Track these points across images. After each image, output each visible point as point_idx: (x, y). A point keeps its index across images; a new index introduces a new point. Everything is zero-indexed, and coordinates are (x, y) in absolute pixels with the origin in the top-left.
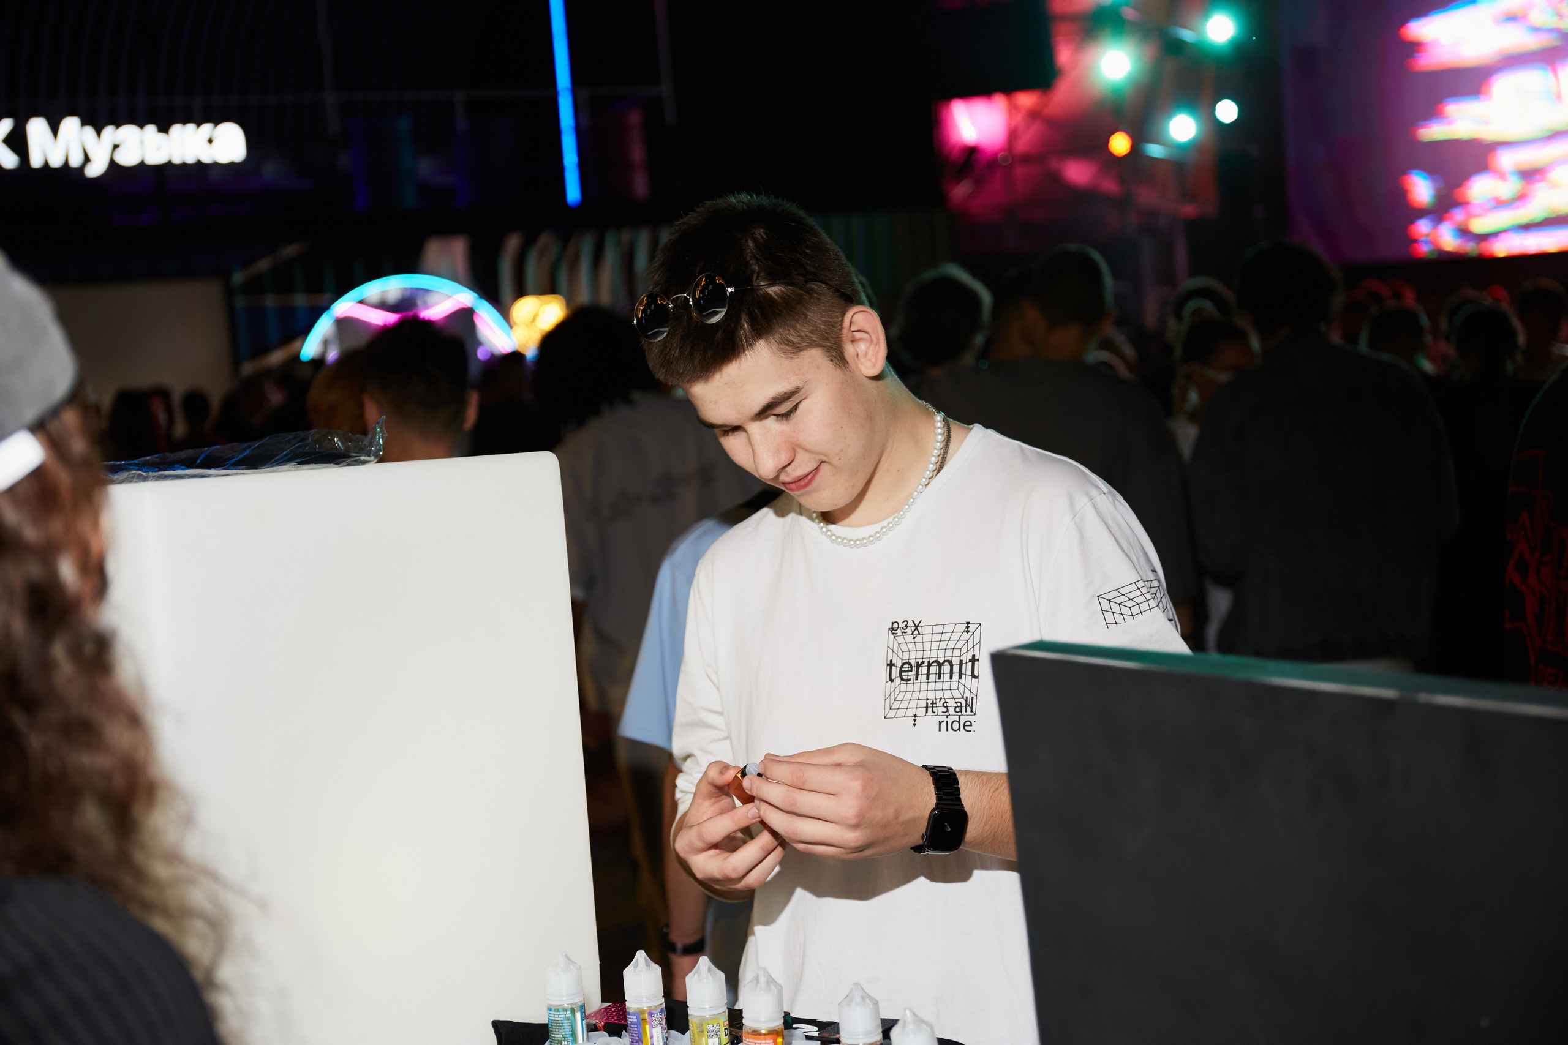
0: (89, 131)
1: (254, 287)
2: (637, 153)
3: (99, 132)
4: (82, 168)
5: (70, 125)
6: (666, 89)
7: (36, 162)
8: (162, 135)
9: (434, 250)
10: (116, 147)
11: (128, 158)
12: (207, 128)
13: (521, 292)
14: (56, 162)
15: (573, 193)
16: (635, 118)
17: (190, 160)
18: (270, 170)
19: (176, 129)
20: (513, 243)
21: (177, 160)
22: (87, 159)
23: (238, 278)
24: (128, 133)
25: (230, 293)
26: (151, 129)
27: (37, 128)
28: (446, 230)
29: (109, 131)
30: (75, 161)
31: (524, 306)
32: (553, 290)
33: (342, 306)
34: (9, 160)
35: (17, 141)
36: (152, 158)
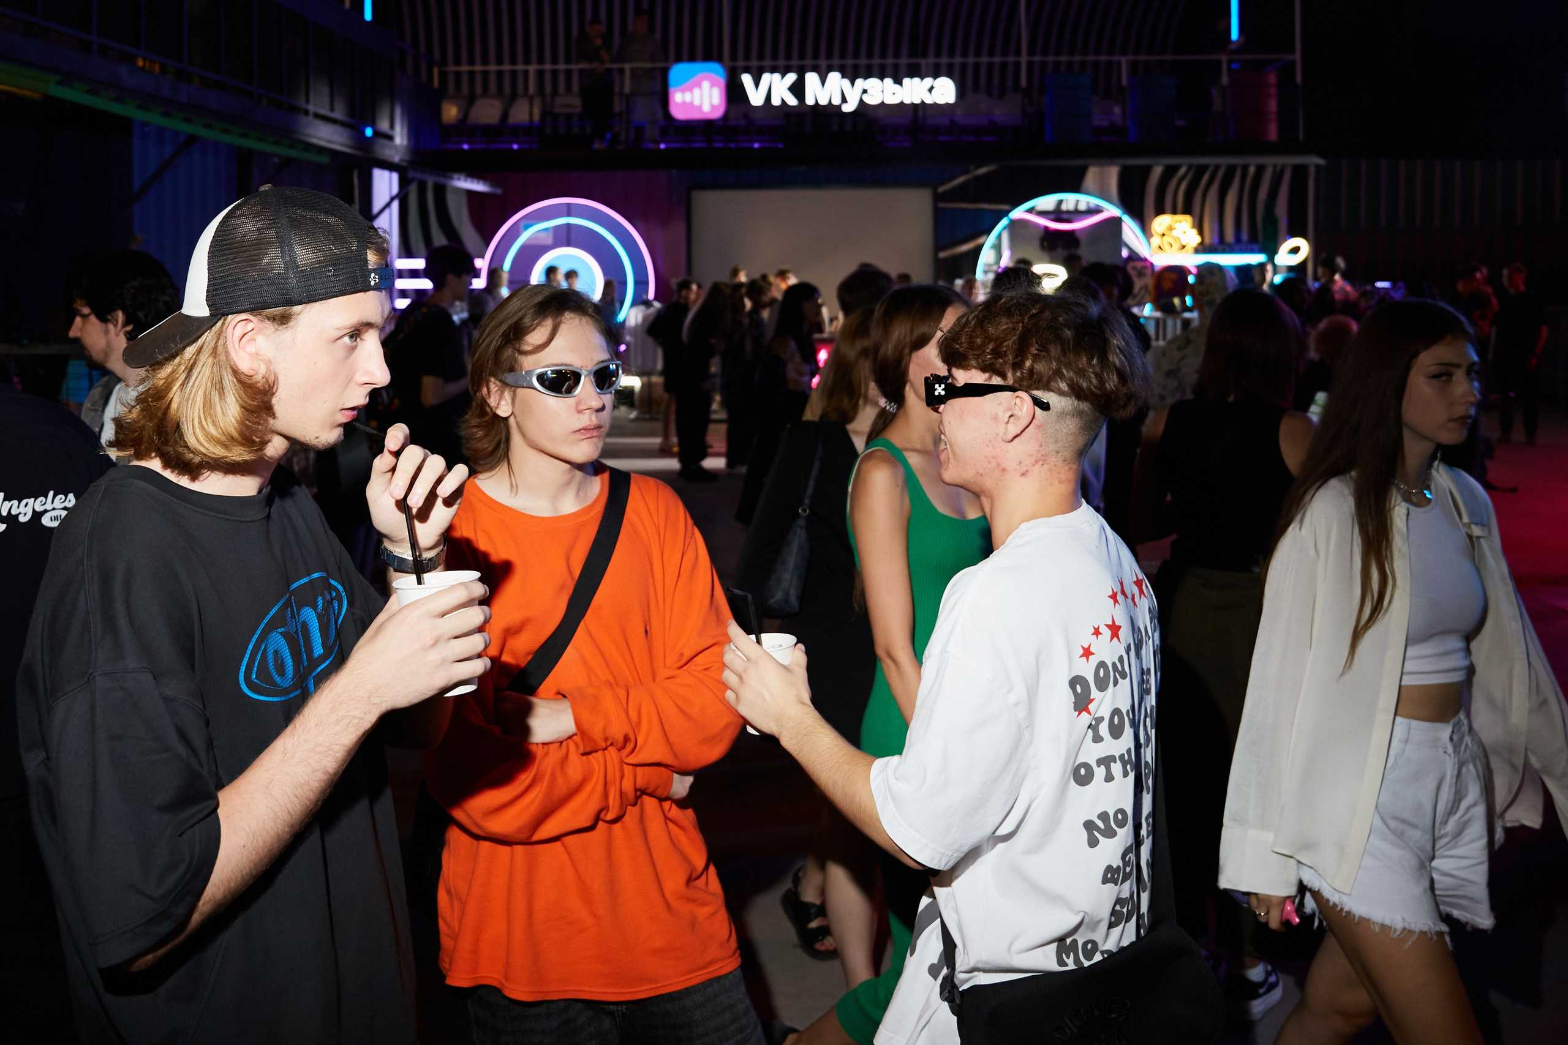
0: (846, 82)
1: (953, 195)
2: (1273, 106)
3: (853, 84)
4: (840, 106)
5: (834, 77)
6: (1298, 57)
7: (810, 101)
8: (897, 86)
9: (1091, 177)
10: (865, 91)
11: (872, 100)
12: (928, 81)
13: (1160, 211)
14: (823, 102)
16: (1272, 78)
17: (917, 101)
19: (906, 81)
21: (907, 101)
22: (844, 100)
23: (942, 189)
24: (873, 83)
25: (938, 198)
26: (888, 81)
27: (812, 78)
28: (1104, 159)
29: (859, 82)
30: (836, 101)
31: (1161, 223)
32: (1187, 211)
33: (1018, 213)
34: (792, 101)
35: (798, 89)
36: (891, 100)
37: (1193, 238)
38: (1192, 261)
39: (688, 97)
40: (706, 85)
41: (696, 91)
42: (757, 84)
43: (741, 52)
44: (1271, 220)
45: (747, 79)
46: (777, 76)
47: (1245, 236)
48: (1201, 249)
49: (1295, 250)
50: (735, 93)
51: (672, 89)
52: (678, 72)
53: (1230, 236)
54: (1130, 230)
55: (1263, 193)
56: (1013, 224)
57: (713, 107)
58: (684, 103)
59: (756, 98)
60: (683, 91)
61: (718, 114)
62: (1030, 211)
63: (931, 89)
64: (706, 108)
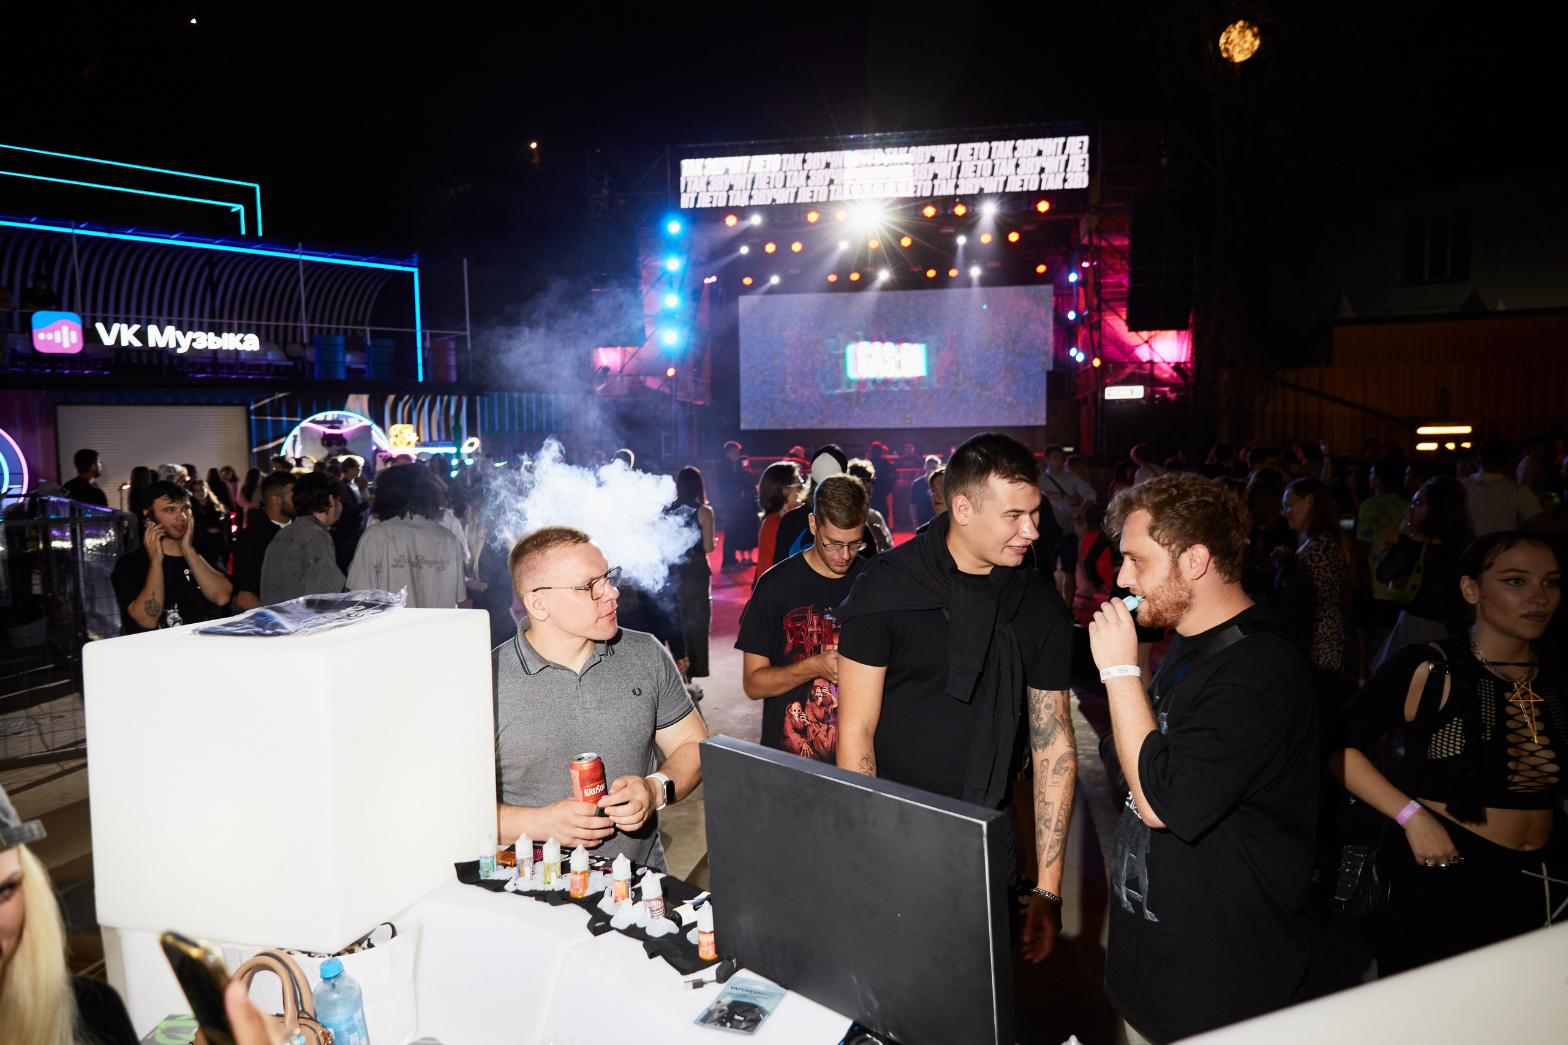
0: (179, 334)
1: (260, 411)
2: (453, 361)
3: (185, 335)
4: (175, 349)
5: (170, 330)
6: (468, 333)
7: (151, 344)
8: (218, 338)
9: (352, 398)
10: (193, 341)
11: (198, 346)
12: (241, 336)
13: (394, 421)
14: (162, 345)
15: (421, 379)
16: (452, 345)
17: (232, 348)
18: (270, 356)
19: (225, 335)
20: (391, 398)
21: (224, 348)
22: (178, 345)
23: (252, 407)
24: (200, 335)
25: (249, 413)
26: (211, 334)
27: (153, 330)
28: (359, 391)
29: (190, 333)
30: (172, 345)
31: (396, 428)
32: (410, 422)
33: (305, 423)
34: (137, 343)
35: (142, 335)
36: (212, 347)
37: (414, 438)
38: (413, 452)
39: (50, 336)
40: (65, 329)
41: (57, 333)
42: (109, 331)
43: (100, 307)
44: (458, 427)
45: (100, 326)
46: (124, 326)
47: (443, 437)
48: (420, 444)
49: (472, 444)
50: (89, 335)
51: (35, 330)
52: (39, 318)
53: (435, 437)
54: (376, 431)
55: (452, 412)
56: (303, 429)
57: (72, 345)
58: (46, 340)
59: (108, 340)
60: (46, 332)
61: (77, 349)
62: (313, 421)
63: (242, 341)
64: (66, 345)
